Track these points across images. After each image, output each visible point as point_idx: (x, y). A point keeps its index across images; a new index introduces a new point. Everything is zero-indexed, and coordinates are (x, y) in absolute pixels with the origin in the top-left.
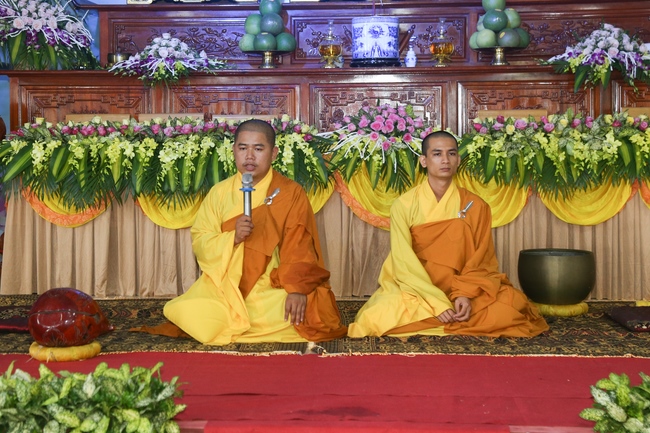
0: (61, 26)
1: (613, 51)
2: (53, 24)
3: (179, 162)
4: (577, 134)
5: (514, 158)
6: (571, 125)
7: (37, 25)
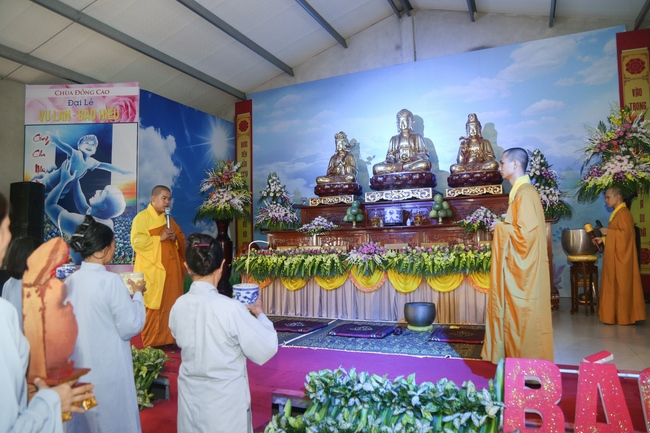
0: (286, 215)
1: (481, 218)
2: (283, 214)
3: (291, 264)
4: (439, 253)
5: (412, 264)
6: (439, 249)
7: (277, 215)
